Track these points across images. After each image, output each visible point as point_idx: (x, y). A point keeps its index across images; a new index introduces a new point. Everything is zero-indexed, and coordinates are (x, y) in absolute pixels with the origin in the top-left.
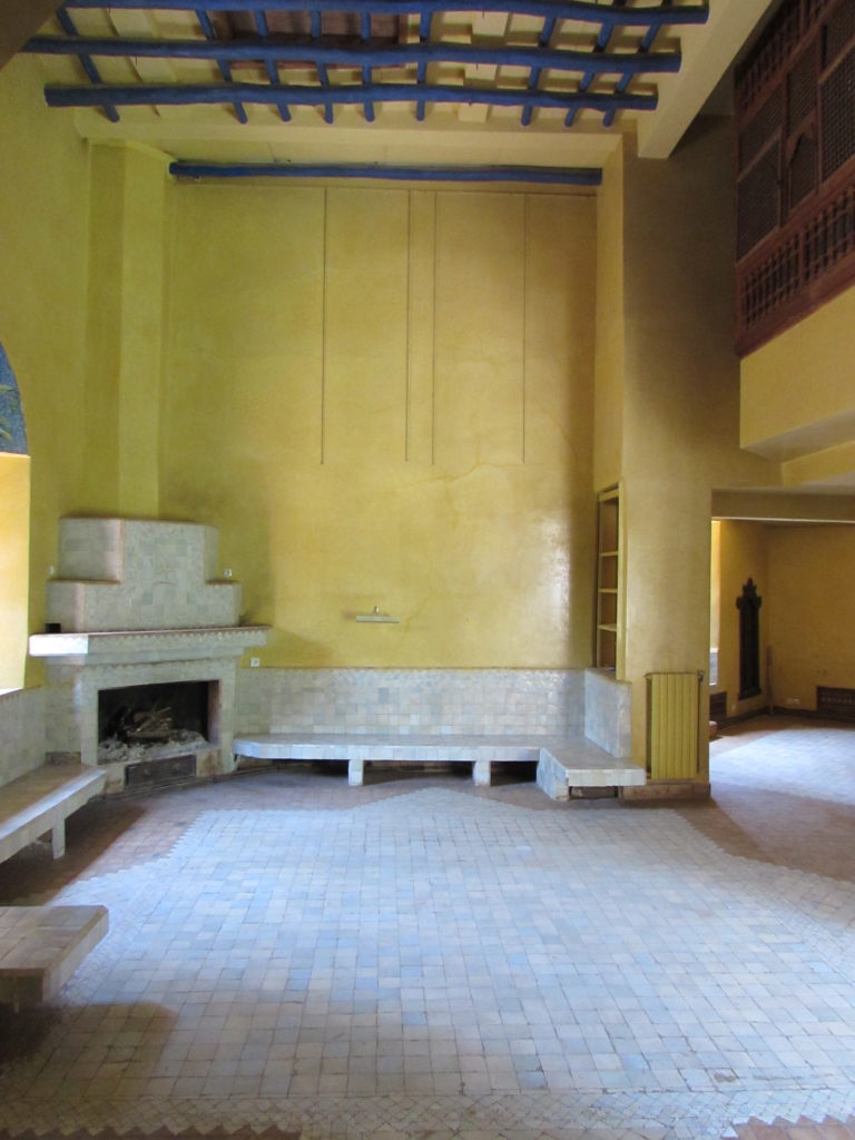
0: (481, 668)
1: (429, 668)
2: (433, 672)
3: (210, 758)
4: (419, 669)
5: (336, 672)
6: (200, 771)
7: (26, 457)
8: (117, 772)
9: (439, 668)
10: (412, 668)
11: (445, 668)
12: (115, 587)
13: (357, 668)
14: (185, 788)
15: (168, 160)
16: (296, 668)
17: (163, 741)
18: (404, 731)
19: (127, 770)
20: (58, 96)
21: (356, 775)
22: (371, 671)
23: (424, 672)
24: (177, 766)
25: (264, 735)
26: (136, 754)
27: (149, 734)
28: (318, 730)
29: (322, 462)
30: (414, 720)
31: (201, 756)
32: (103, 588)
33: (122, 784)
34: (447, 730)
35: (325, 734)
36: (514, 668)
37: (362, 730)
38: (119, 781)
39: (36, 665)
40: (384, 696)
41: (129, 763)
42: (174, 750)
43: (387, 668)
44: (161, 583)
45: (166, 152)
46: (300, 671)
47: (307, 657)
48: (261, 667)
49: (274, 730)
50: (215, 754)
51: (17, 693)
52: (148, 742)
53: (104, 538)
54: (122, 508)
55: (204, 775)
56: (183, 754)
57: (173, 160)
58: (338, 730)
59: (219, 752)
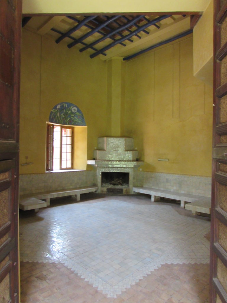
0: (192, 175)
1: (178, 174)
2: (179, 175)
3: (127, 190)
4: (176, 174)
5: (157, 173)
6: (124, 192)
7: (87, 127)
8: (105, 189)
9: (181, 174)
10: (174, 174)
11: (183, 174)
12: (104, 151)
13: (161, 173)
14: (120, 195)
15: (122, 58)
16: (149, 172)
17: (118, 185)
18: (172, 190)
19: (107, 189)
20: (92, 56)
21: (153, 199)
22: (164, 174)
23: (177, 175)
24: (118, 190)
25: (142, 187)
26: (110, 186)
27: (115, 183)
28: (153, 187)
29: (154, 120)
30: (175, 188)
31: (124, 190)
32: (102, 151)
33: (106, 192)
34: (183, 192)
35: (154, 189)
36: (202, 176)
37: (162, 189)
38: (105, 191)
39: (89, 166)
40: (167, 181)
41: (108, 188)
42: (119, 187)
43: (168, 173)
44: (115, 150)
45: (121, 57)
46: (149, 173)
47: (151, 169)
48: (142, 171)
49: (144, 186)
50: (128, 189)
51: (84, 171)
52: (114, 184)
53: (103, 141)
54: (113, 135)
55: (125, 193)
56: (120, 188)
57: (123, 58)
58: (157, 188)
59: (129, 189)
